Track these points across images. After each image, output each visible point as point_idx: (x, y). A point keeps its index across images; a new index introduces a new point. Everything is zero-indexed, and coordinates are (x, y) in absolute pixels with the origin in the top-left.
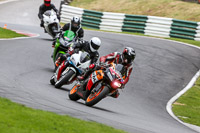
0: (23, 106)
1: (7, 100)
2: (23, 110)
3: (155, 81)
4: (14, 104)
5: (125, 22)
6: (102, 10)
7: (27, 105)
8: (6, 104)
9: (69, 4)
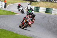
0: (17, 34)
1: (13, 32)
2: (17, 35)
3: (55, 27)
4: (15, 33)
5: (46, 10)
6: (40, 7)
7: (18, 34)
8: (12, 33)
9: (30, 5)
